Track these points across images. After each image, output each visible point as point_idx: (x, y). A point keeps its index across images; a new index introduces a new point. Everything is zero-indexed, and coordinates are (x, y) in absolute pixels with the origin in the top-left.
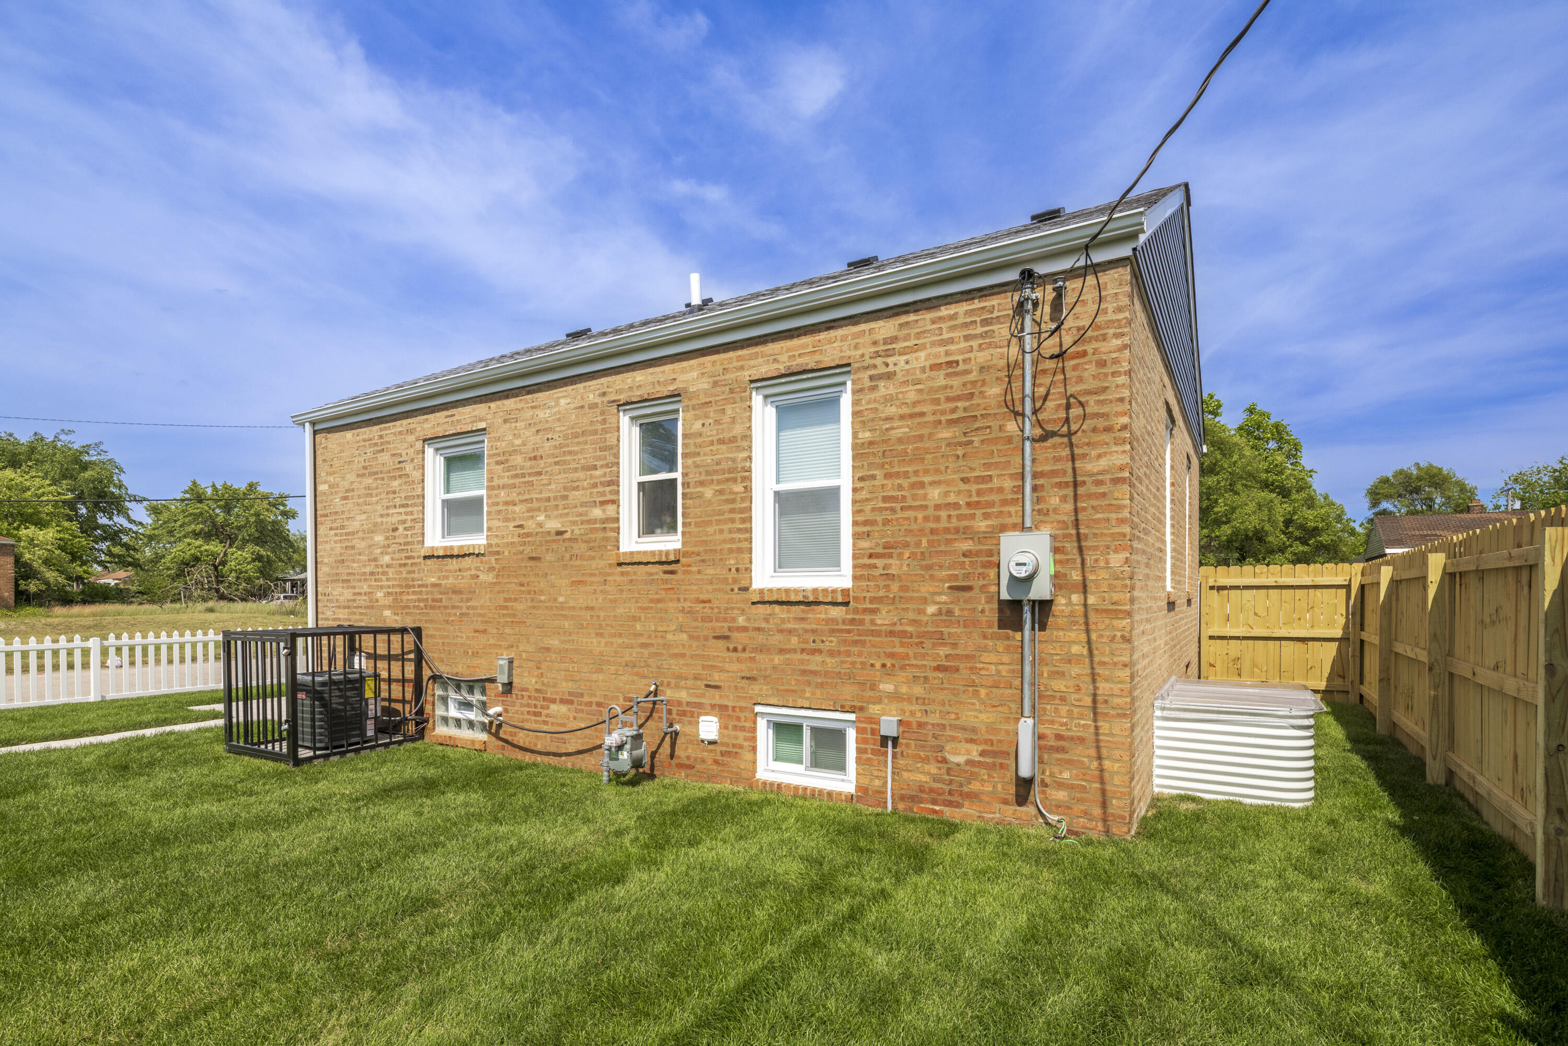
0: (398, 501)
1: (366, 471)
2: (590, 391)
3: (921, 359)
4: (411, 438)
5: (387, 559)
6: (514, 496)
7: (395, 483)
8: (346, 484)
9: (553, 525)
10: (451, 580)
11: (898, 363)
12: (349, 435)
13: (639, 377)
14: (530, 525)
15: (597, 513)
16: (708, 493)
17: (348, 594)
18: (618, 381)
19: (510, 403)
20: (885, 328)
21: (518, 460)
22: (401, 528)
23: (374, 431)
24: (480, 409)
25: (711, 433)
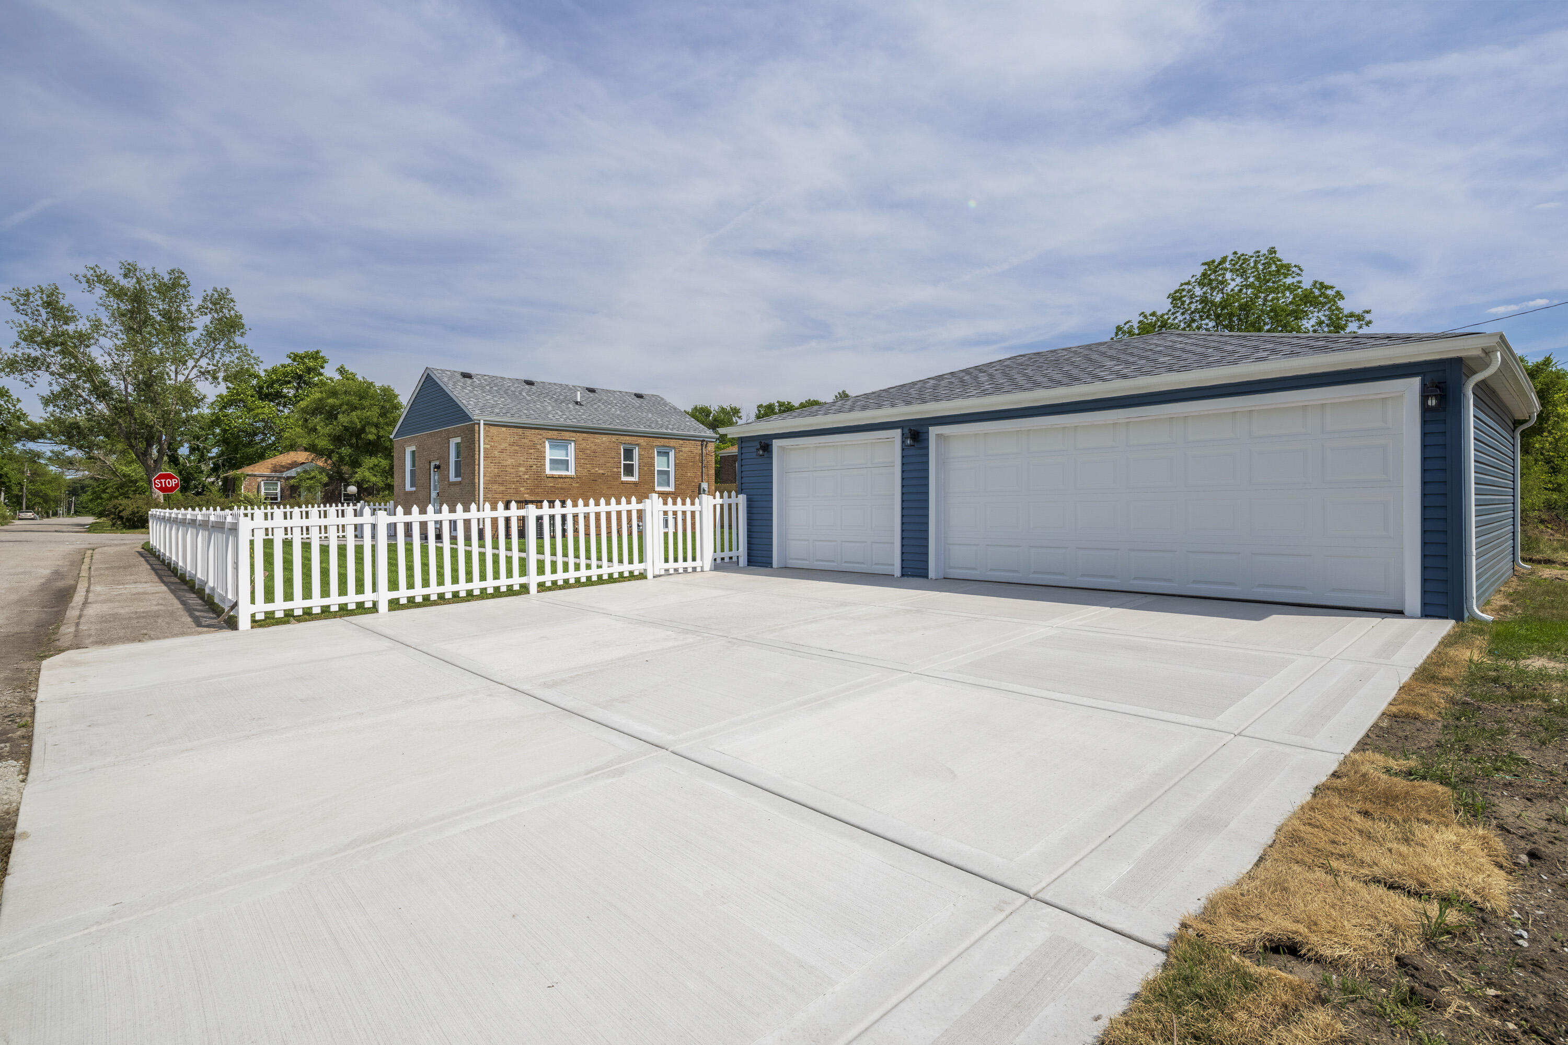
0: (533, 457)
1: (513, 444)
2: (614, 438)
3: (687, 449)
4: (540, 437)
5: (526, 476)
6: (587, 462)
7: (532, 451)
8: (502, 447)
9: (601, 471)
10: (560, 485)
11: (683, 449)
12: (504, 429)
13: (628, 438)
14: (593, 471)
15: (615, 470)
16: (646, 468)
17: (502, 488)
18: (622, 438)
19: (585, 435)
20: (681, 442)
21: (588, 452)
22: (534, 467)
23: (520, 431)
24: (574, 434)
25: (646, 455)
